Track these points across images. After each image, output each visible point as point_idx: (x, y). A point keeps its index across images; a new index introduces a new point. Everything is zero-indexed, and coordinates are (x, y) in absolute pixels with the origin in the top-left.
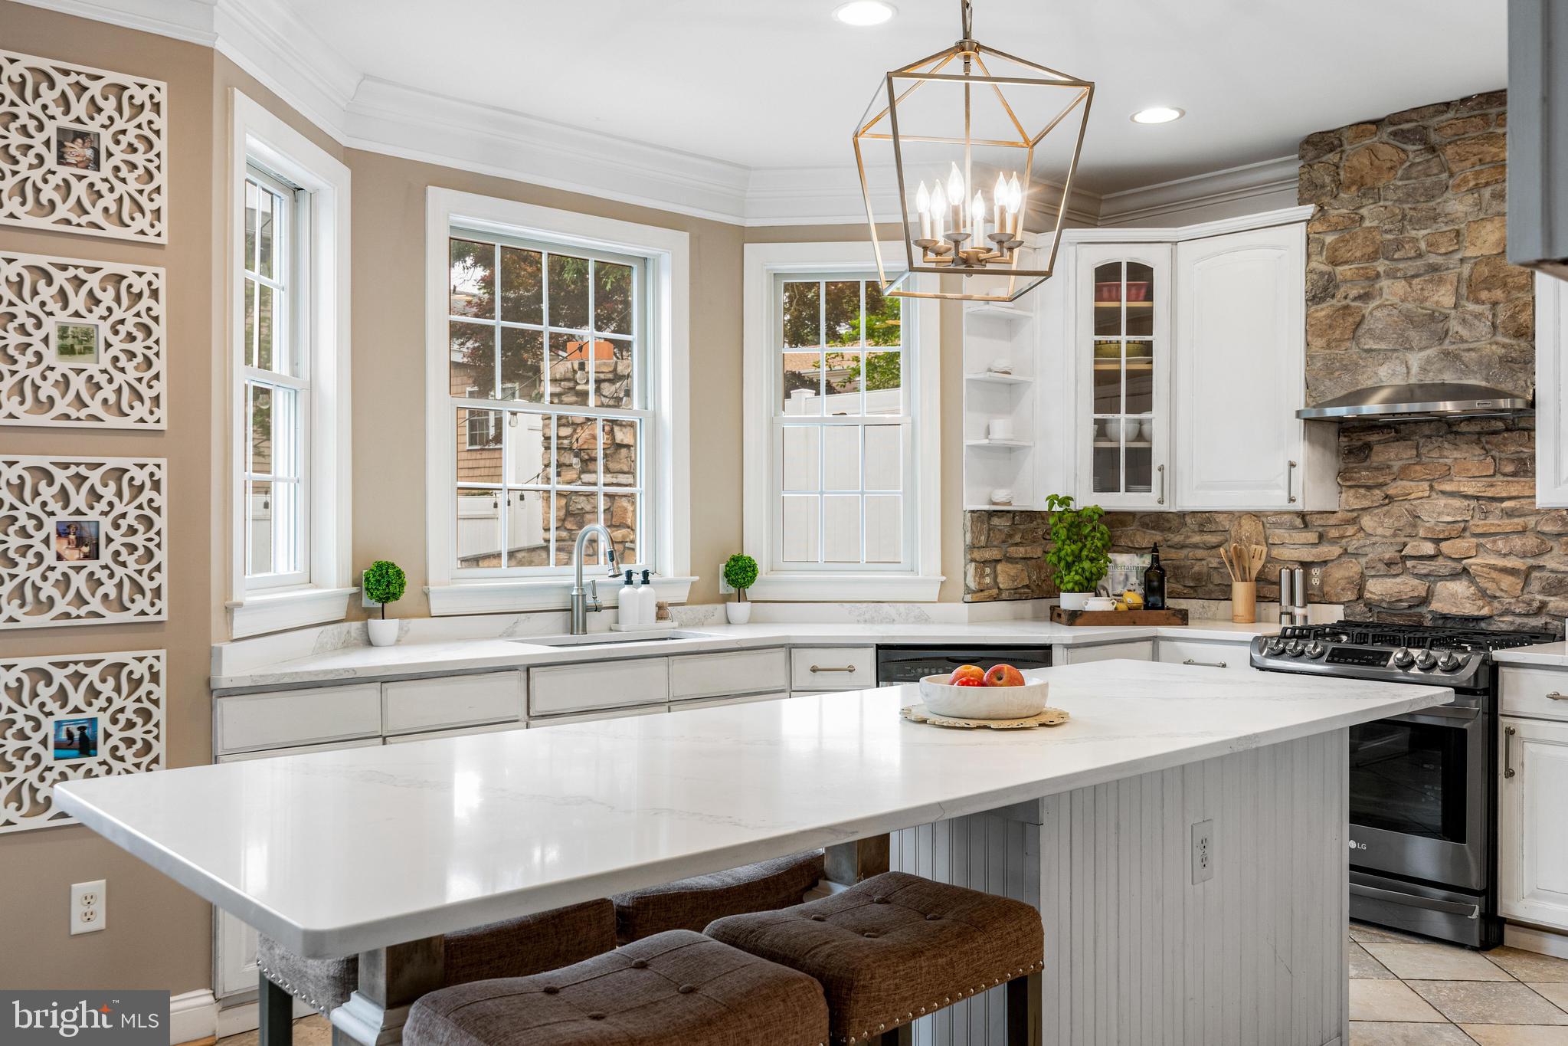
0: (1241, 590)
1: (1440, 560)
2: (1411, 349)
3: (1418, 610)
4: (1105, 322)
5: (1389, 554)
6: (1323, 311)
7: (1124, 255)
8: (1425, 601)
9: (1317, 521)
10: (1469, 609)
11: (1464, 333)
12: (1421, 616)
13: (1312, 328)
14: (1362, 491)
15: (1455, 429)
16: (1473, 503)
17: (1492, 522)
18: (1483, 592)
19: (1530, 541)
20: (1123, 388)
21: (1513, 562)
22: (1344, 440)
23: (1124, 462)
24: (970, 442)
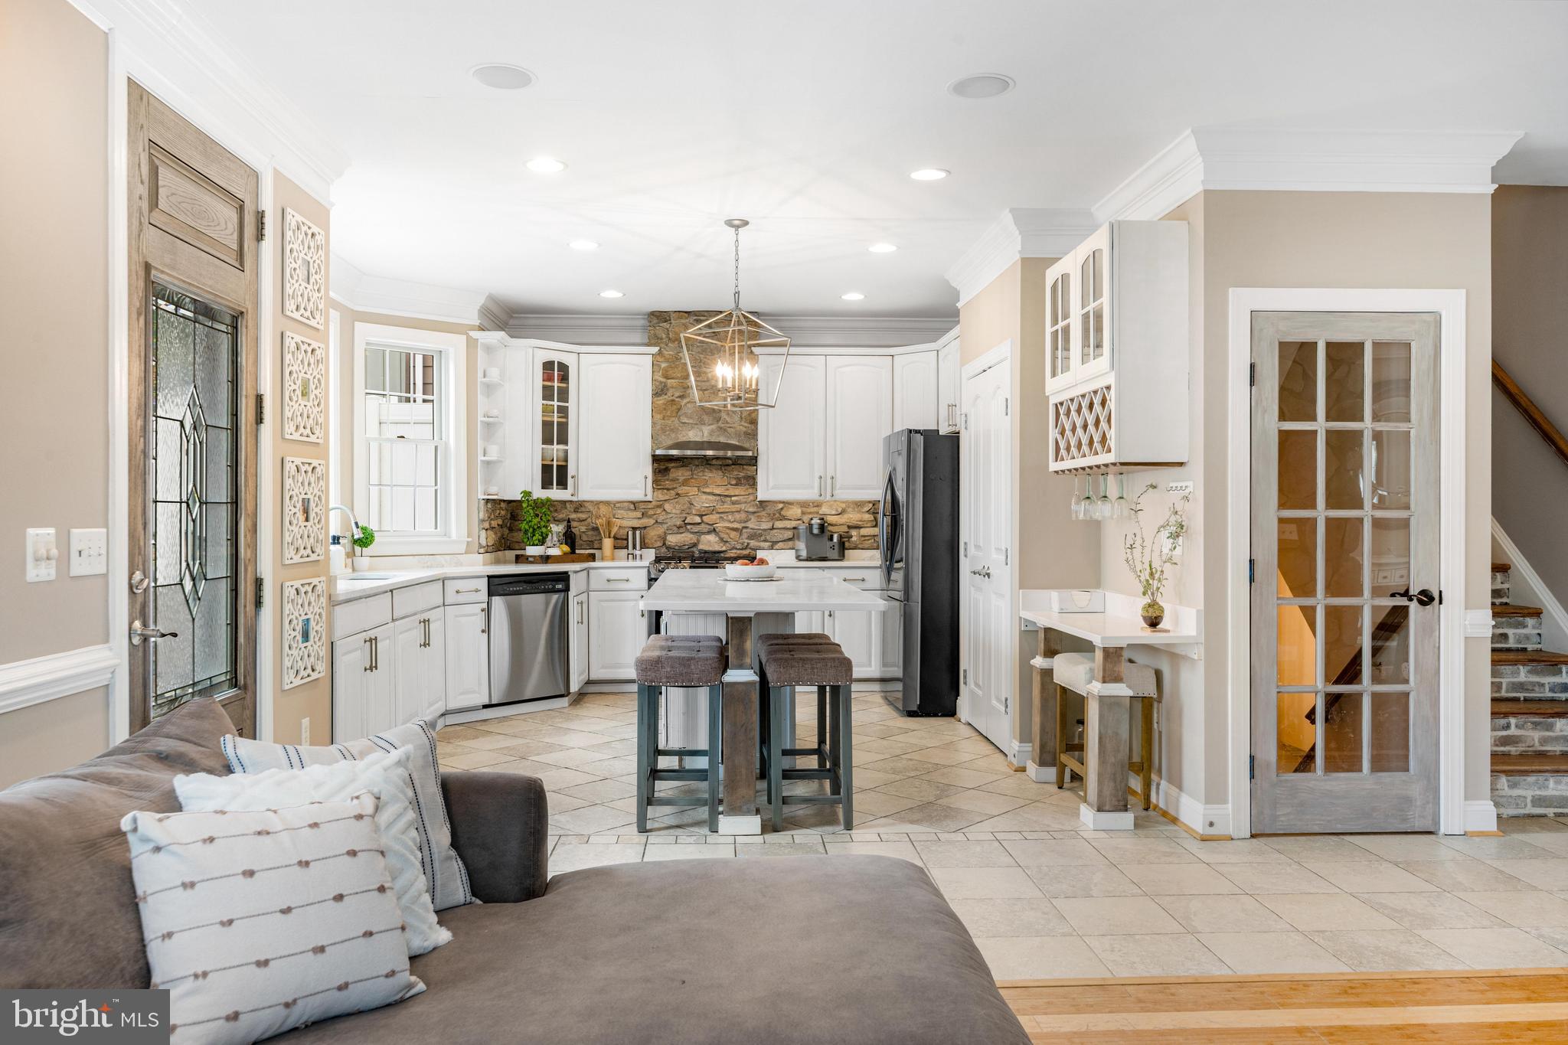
0: (608, 543)
1: (703, 525)
2: (705, 424)
3: (692, 549)
4: (547, 393)
5: (679, 523)
6: (661, 401)
7: (556, 357)
8: (695, 545)
9: (642, 506)
10: (717, 548)
11: (728, 419)
12: (693, 552)
13: (654, 410)
14: (665, 491)
15: (710, 462)
16: (718, 498)
17: (727, 507)
18: (722, 539)
19: (743, 516)
20: (555, 431)
21: (736, 525)
22: (662, 465)
23: (555, 474)
24: (481, 458)
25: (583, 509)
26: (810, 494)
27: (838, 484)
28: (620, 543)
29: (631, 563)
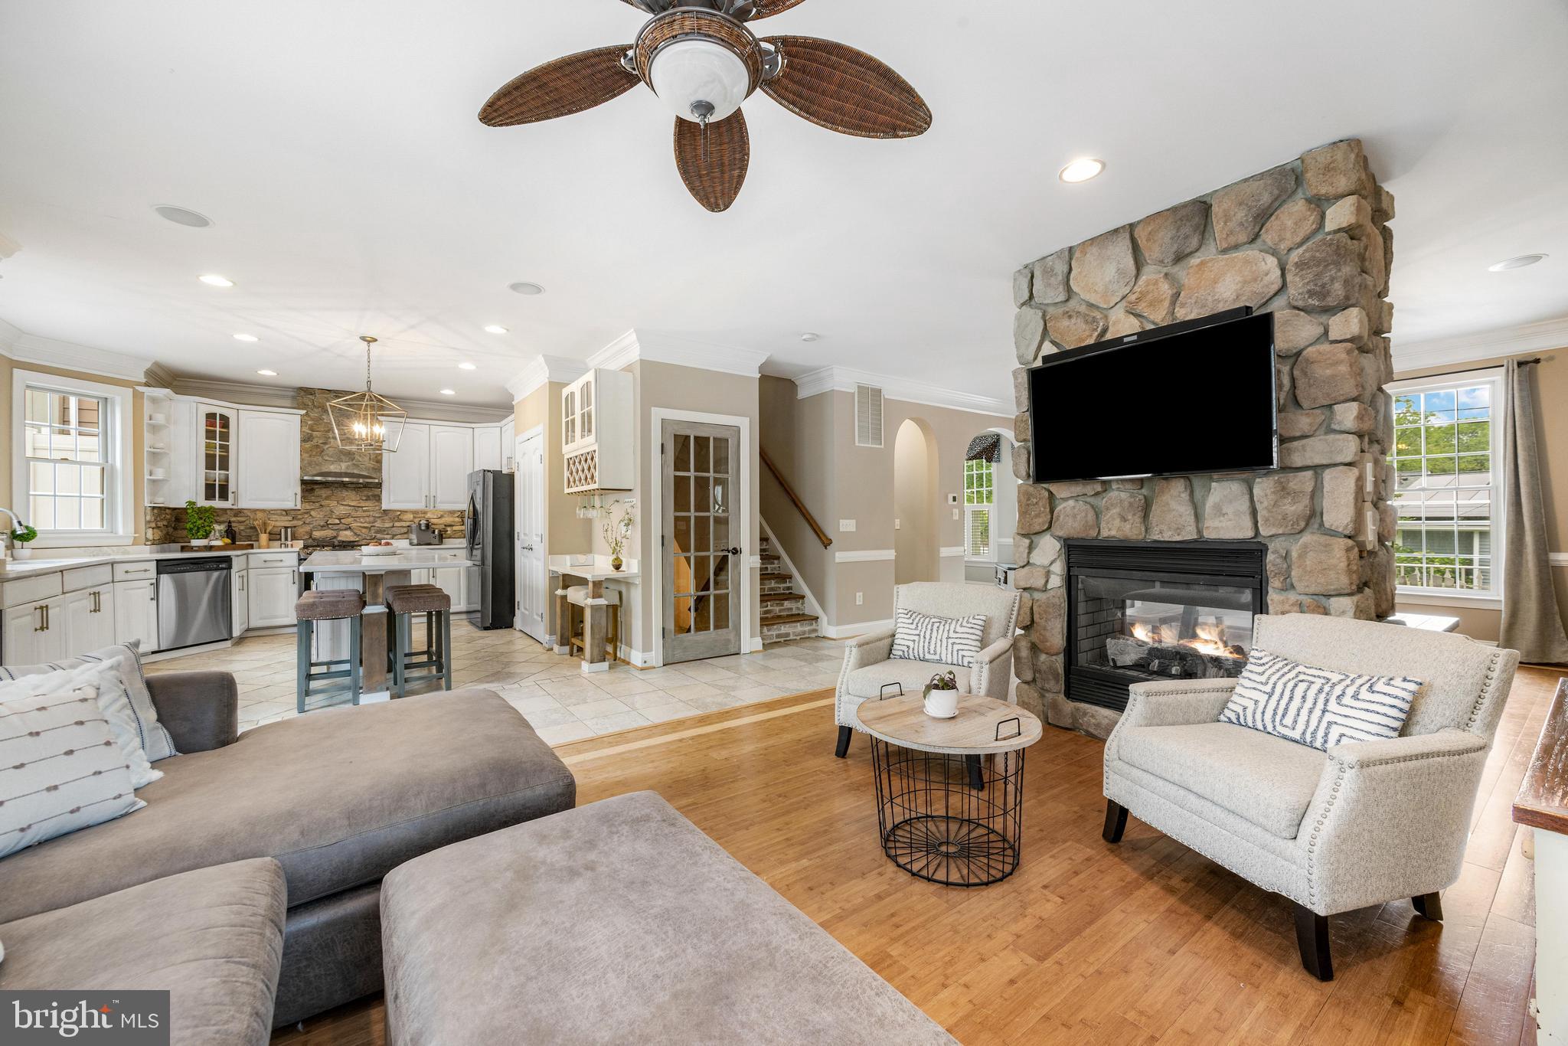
0: (264, 537)
1: (341, 525)
2: (342, 462)
3: (333, 540)
4: (210, 435)
5: (322, 524)
6: (308, 445)
7: (218, 411)
8: (335, 537)
9: (293, 512)
10: (352, 539)
11: (360, 459)
12: (334, 542)
13: (303, 451)
14: (311, 503)
15: (348, 486)
16: (352, 508)
17: (359, 514)
18: (355, 534)
19: (371, 519)
20: (217, 459)
21: (366, 525)
22: (309, 487)
23: (217, 489)
24: (147, 477)
25: (242, 514)
26: (420, 506)
27: (438, 500)
28: (274, 536)
29: (283, 549)
